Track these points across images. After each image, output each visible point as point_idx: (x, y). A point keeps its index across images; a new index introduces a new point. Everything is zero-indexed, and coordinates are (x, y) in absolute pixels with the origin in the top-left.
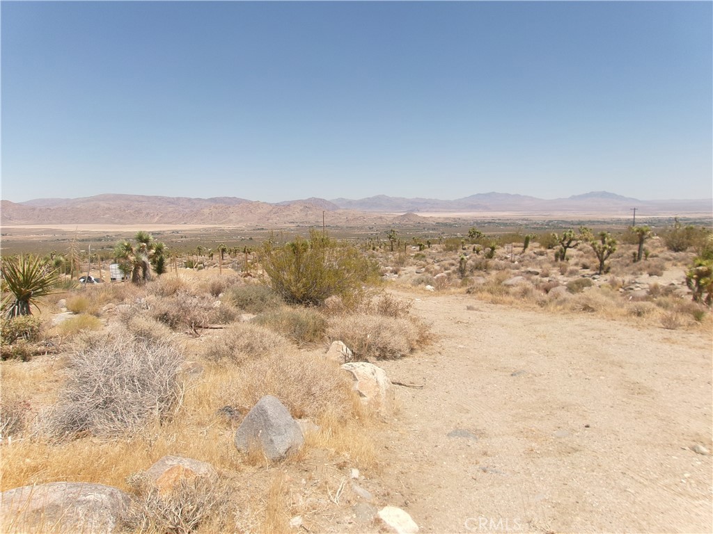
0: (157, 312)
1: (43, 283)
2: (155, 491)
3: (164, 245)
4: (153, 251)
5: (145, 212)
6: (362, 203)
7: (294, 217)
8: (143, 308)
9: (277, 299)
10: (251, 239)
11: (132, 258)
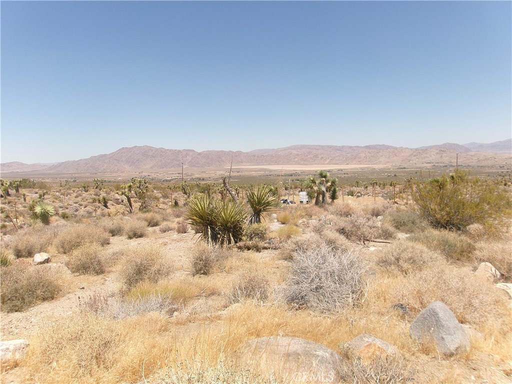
0: (337, 227)
1: (268, 204)
2: (359, 359)
3: (337, 180)
4: (329, 184)
5: (320, 157)
6: (494, 146)
7: (431, 159)
8: (328, 224)
9: (425, 223)
10: (395, 175)
11: (316, 188)
